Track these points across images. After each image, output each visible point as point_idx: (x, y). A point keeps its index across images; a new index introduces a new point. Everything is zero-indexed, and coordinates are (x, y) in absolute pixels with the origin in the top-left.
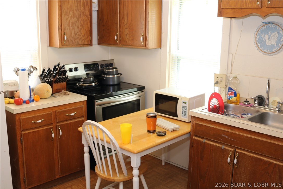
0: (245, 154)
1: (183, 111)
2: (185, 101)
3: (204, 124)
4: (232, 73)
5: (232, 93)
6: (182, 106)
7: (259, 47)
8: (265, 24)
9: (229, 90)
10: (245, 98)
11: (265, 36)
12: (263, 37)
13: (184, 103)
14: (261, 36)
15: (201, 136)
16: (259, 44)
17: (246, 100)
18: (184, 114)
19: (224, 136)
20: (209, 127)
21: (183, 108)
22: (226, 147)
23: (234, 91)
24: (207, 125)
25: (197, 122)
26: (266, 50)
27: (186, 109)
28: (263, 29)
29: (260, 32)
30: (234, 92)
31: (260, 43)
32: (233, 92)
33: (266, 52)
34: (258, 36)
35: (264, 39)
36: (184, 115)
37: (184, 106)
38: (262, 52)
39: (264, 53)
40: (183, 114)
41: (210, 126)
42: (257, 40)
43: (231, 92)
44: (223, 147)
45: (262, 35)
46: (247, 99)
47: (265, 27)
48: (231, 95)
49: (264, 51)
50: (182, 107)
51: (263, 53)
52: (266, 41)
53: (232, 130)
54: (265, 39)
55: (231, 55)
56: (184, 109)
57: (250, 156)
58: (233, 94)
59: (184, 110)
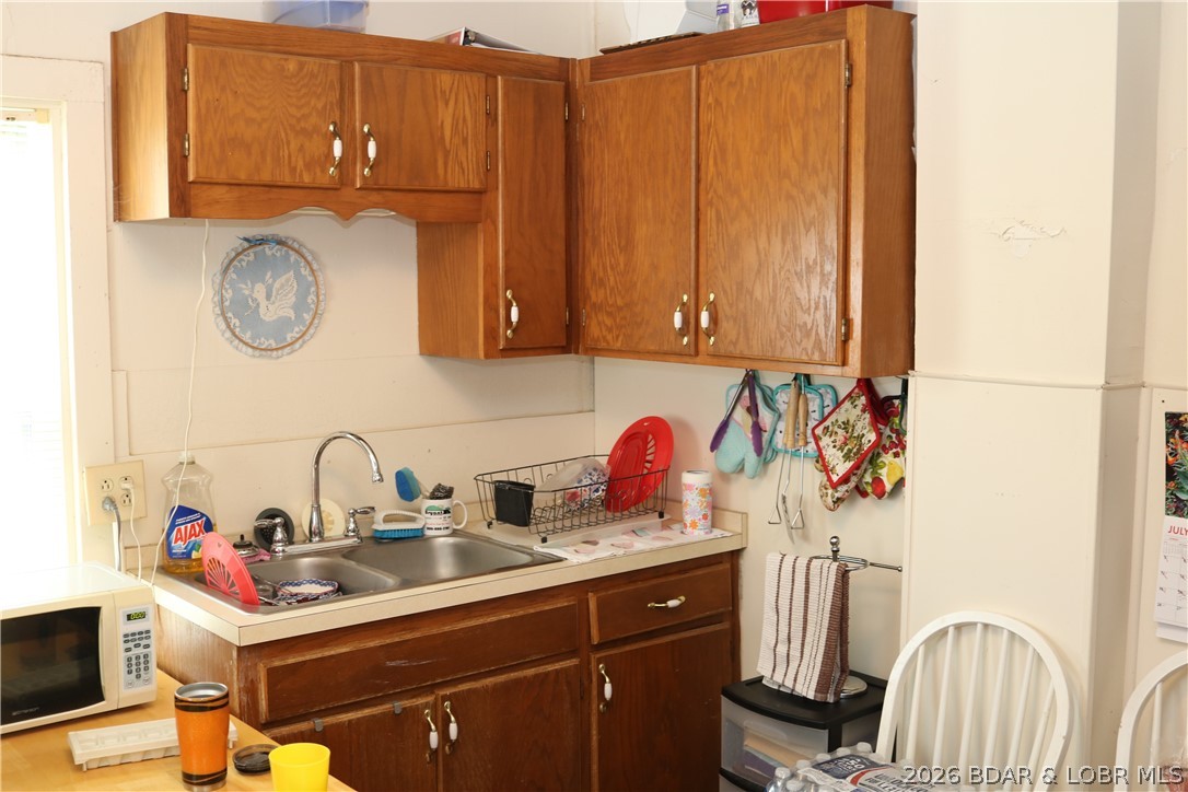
0: (469, 691)
1: (129, 659)
2: (132, 610)
3: (308, 657)
5: (197, 529)
6: (126, 636)
7: (237, 330)
8: (246, 245)
11: (253, 289)
12: (247, 292)
13: (129, 617)
14: (241, 289)
16: (235, 322)
17: (239, 539)
18: (138, 670)
19: (393, 664)
20: (332, 656)
21: (131, 645)
22: (407, 703)
23: (203, 515)
24: (319, 656)
26: (263, 339)
27: (143, 642)
28: (244, 264)
29: (234, 276)
30: (204, 519)
31: (238, 319)
32: (200, 521)
33: (263, 347)
34: (230, 291)
35: (250, 300)
36: (138, 677)
37: (133, 634)
38: (244, 348)
39: (257, 353)
40: (130, 672)
41: (333, 653)
42: (227, 303)
43: (193, 526)
44: (398, 706)
45: (244, 286)
46: (242, 537)
47: (252, 258)
48: (193, 538)
49: (255, 345)
50: (122, 639)
51: (250, 350)
52: (258, 304)
53: (412, 629)
54: (254, 300)
55: (120, 376)
56: (137, 646)
57: (485, 689)
58: (200, 530)
59: (136, 651)
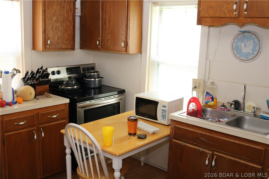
1: (162, 114)
2: (164, 105)
4: (209, 78)
5: (210, 98)
6: (162, 110)
7: (236, 54)
8: (241, 33)
9: (207, 95)
10: (221, 102)
11: (241, 44)
12: (239, 45)
13: (163, 106)
14: (238, 44)
15: (180, 139)
16: (235, 52)
17: (223, 104)
18: (164, 117)
19: (202, 139)
21: (163, 112)
22: (204, 150)
23: (211, 95)
25: (177, 126)
26: (242, 57)
27: (165, 112)
28: (239, 37)
29: (236, 40)
30: (212, 96)
32: (210, 96)
33: (242, 59)
34: (235, 44)
35: (240, 47)
36: (164, 119)
37: (163, 110)
38: (238, 59)
39: (241, 60)
40: (162, 117)
42: (234, 47)
43: (209, 97)
45: (239, 43)
47: (242, 36)
48: (208, 100)
49: (240, 58)
50: (161, 110)
52: (242, 48)
53: (210, 133)
54: (241, 47)
55: (208, 61)
56: (164, 112)
58: (210, 99)
59: (163, 113)
